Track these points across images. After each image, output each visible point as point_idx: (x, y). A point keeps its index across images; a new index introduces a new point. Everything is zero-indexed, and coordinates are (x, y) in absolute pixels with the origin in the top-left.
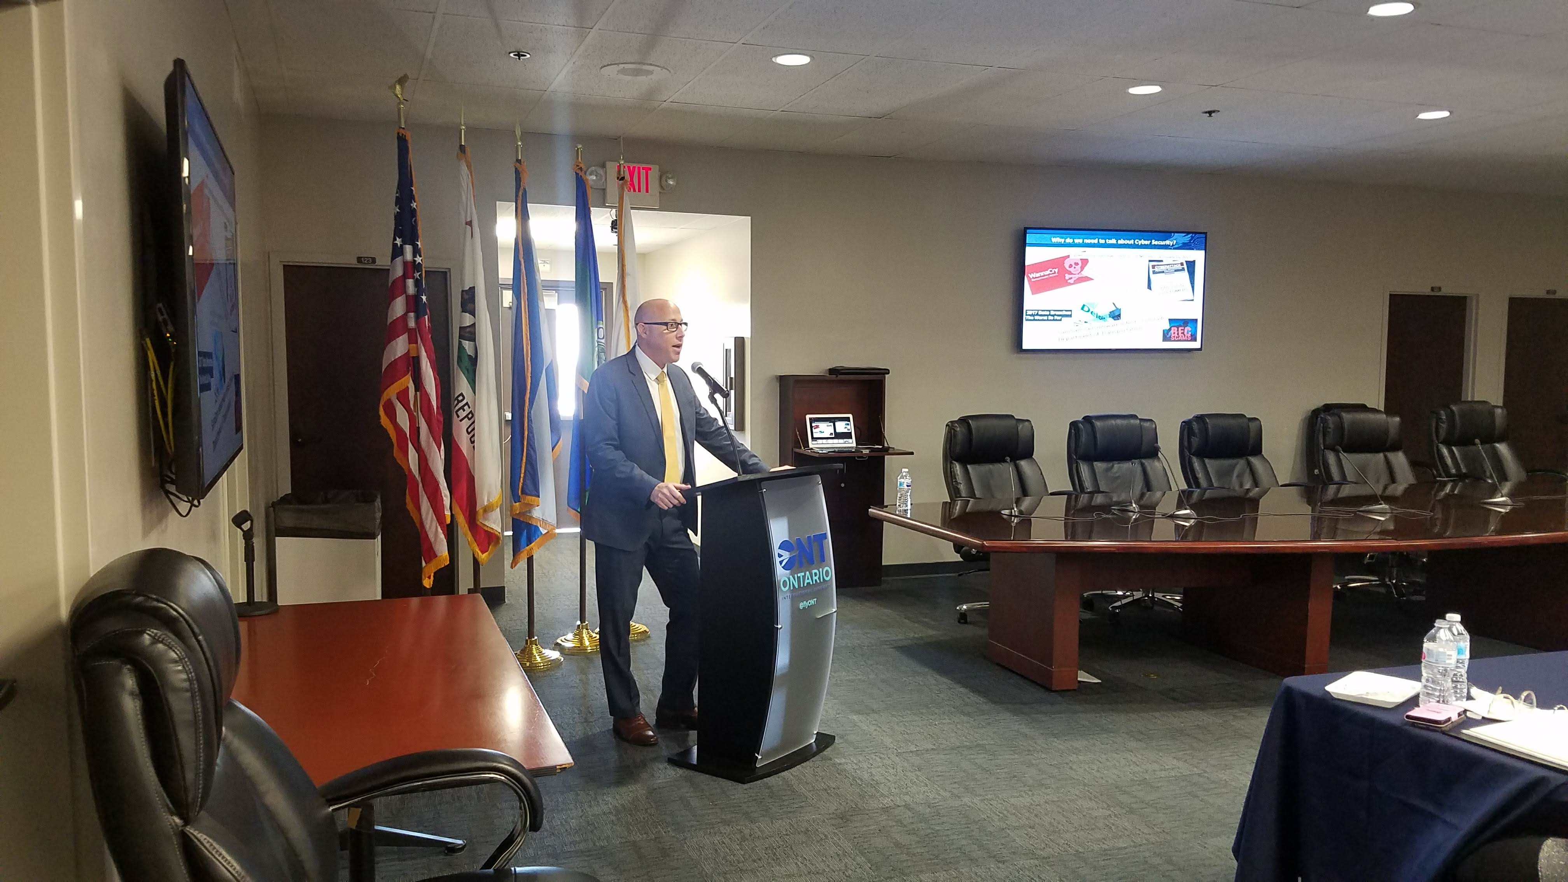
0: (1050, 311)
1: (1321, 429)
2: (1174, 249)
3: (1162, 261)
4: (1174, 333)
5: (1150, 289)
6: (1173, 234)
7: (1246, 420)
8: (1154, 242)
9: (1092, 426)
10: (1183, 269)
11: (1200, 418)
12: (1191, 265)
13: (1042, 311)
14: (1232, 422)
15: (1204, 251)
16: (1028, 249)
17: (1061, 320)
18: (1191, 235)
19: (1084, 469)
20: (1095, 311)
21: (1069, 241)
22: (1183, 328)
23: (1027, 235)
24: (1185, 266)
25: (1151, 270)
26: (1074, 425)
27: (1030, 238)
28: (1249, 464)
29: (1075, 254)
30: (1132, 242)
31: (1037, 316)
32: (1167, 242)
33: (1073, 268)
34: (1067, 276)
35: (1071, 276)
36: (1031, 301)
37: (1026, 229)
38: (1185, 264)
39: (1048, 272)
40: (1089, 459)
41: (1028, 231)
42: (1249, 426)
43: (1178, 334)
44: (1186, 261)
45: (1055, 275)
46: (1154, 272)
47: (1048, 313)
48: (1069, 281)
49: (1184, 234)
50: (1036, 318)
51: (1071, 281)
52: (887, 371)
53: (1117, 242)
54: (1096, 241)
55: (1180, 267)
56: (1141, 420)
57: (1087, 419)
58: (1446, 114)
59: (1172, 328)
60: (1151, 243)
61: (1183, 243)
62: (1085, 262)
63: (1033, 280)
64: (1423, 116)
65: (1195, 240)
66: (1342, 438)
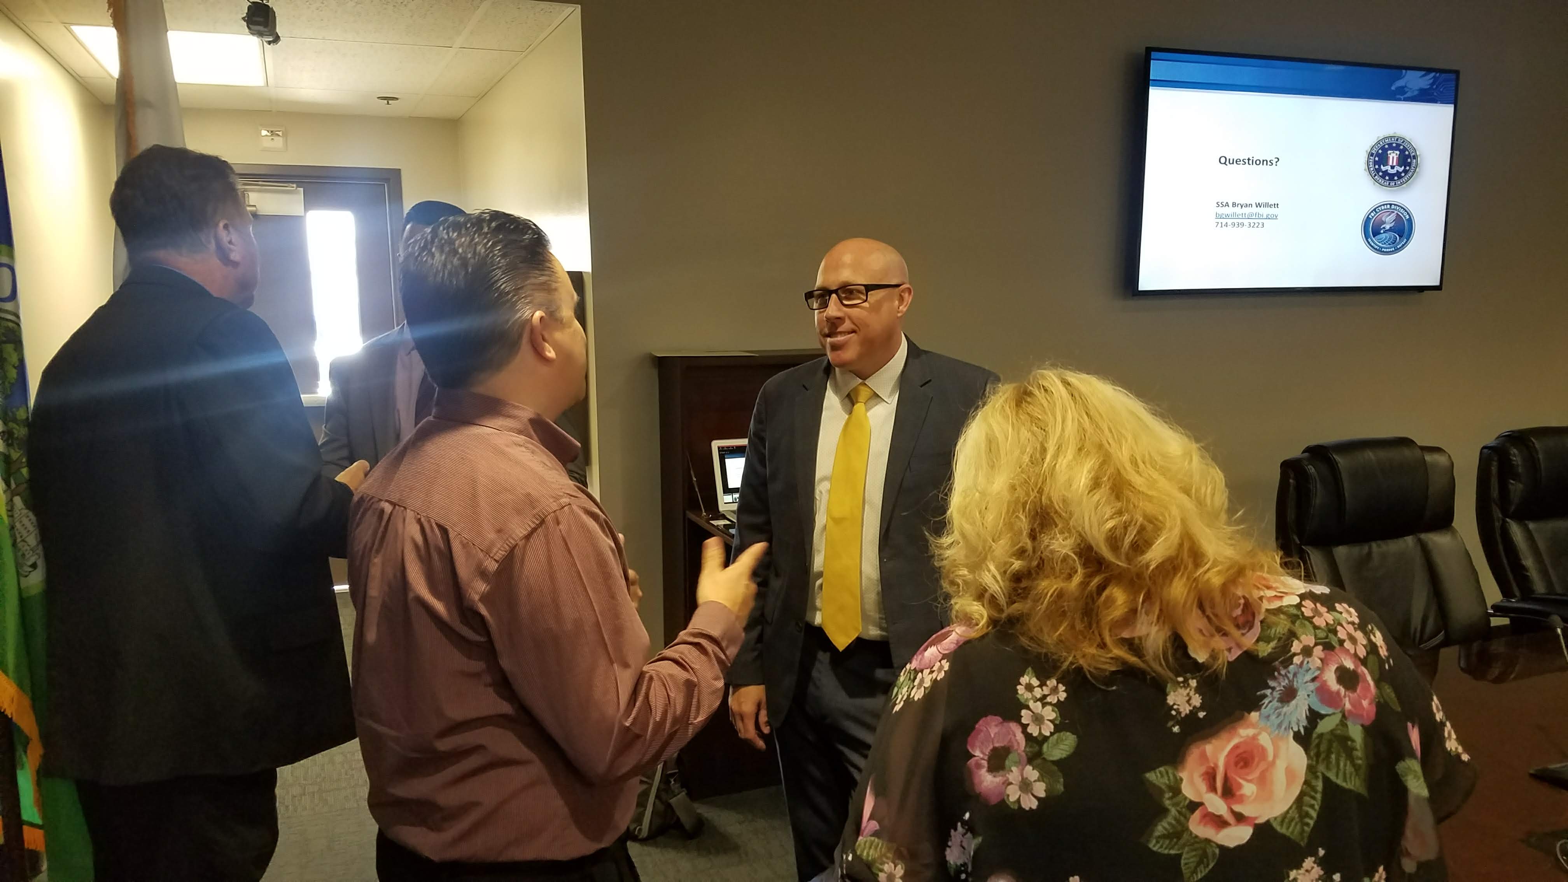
2: (1405, 100)
15: (1453, 106)
16: (1153, 91)
18: (1433, 74)
23: (1152, 61)
26: (1290, 467)
27: (1157, 69)
32: (1396, 87)
37: (1149, 50)
41: (1154, 55)
49: (1423, 73)
56: (1423, 449)
61: (1421, 90)
65: (1440, 84)
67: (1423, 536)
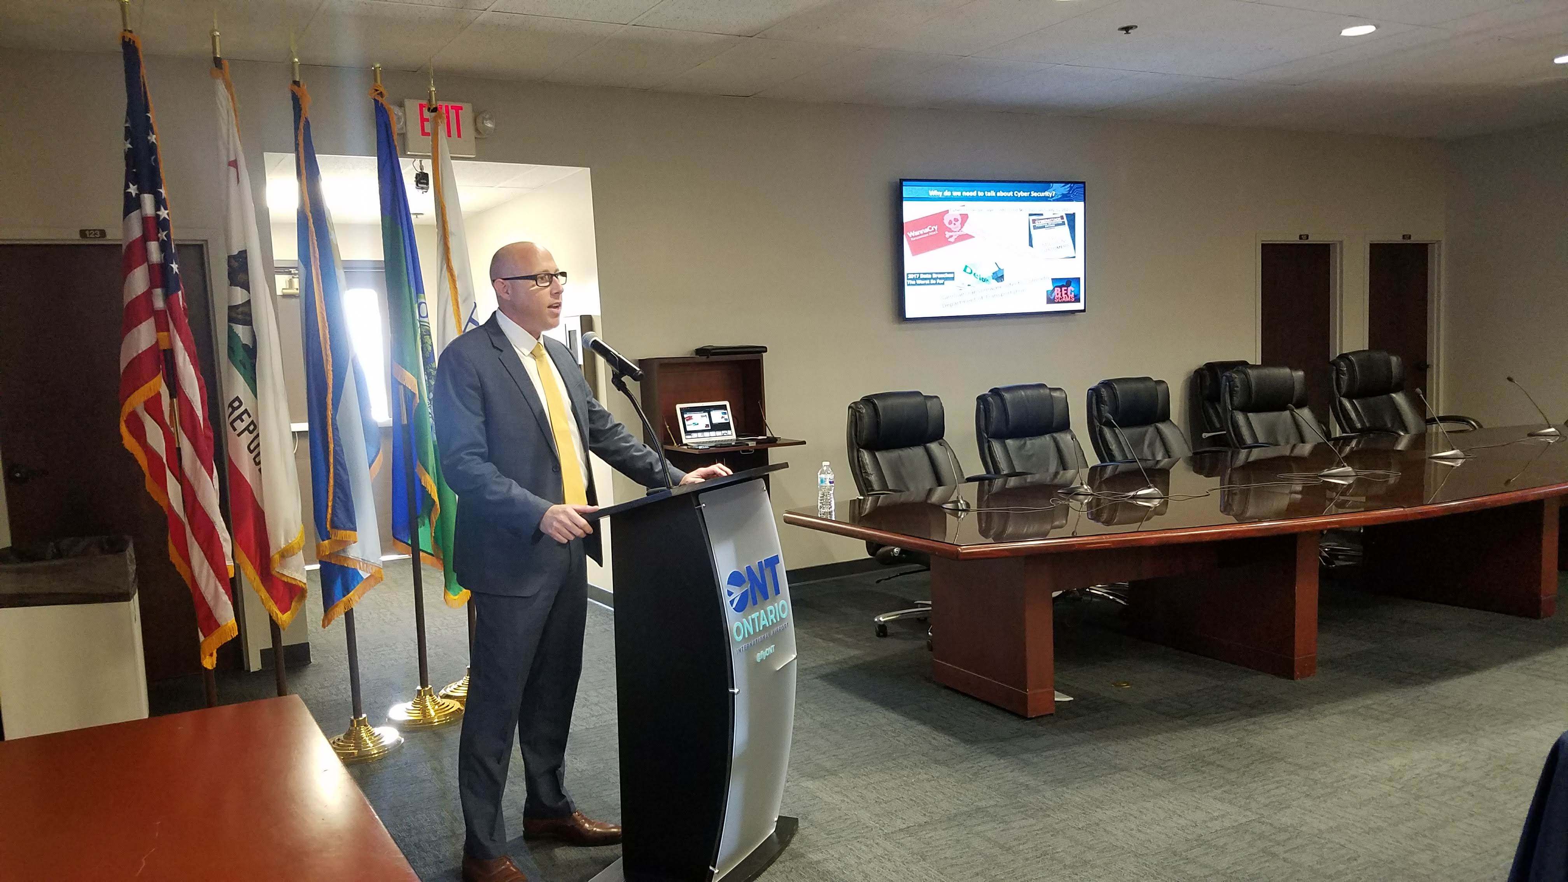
0: (931, 274)
1: (1227, 388)
2: (1054, 201)
3: (1042, 215)
4: (1058, 294)
5: (1032, 246)
6: (1051, 184)
7: (1153, 384)
8: (1034, 194)
9: (1002, 398)
10: (1063, 223)
11: (1107, 384)
12: (1071, 218)
13: (924, 274)
14: (1141, 386)
15: (1083, 203)
16: (905, 203)
17: (943, 284)
18: (1069, 185)
19: (997, 447)
20: (978, 273)
21: (947, 194)
22: (1066, 288)
23: (904, 187)
24: (1065, 220)
25: (1032, 225)
26: (981, 399)
27: (907, 191)
28: (1158, 431)
29: (955, 208)
30: (1011, 194)
31: (920, 279)
32: (1047, 194)
33: (953, 224)
34: (948, 234)
35: (951, 234)
36: (912, 263)
37: (901, 181)
38: (1065, 217)
39: (927, 230)
40: (1001, 437)
41: (904, 183)
42: (1156, 389)
43: (1061, 295)
44: (1066, 214)
45: (934, 233)
46: (1035, 228)
47: (930, 276)
48: (949, 240)
49: (1063, 184)
50: (919, 282)
51: (952, 240)
52: (764, 350)
53: (996, 194)
54: (974, 194)
55: (1060, 221)
56: (1050, 389)
57: (995, 392)
58: (1371, 29)
59: (1056, 289)
60: (1030, 194)
61: (1063, 194)
62: (965, 217)
63: (912, 239)
64: (1347, 32)
65: (1074, 190)
66: (1250, 396)
67: (1055, 435)
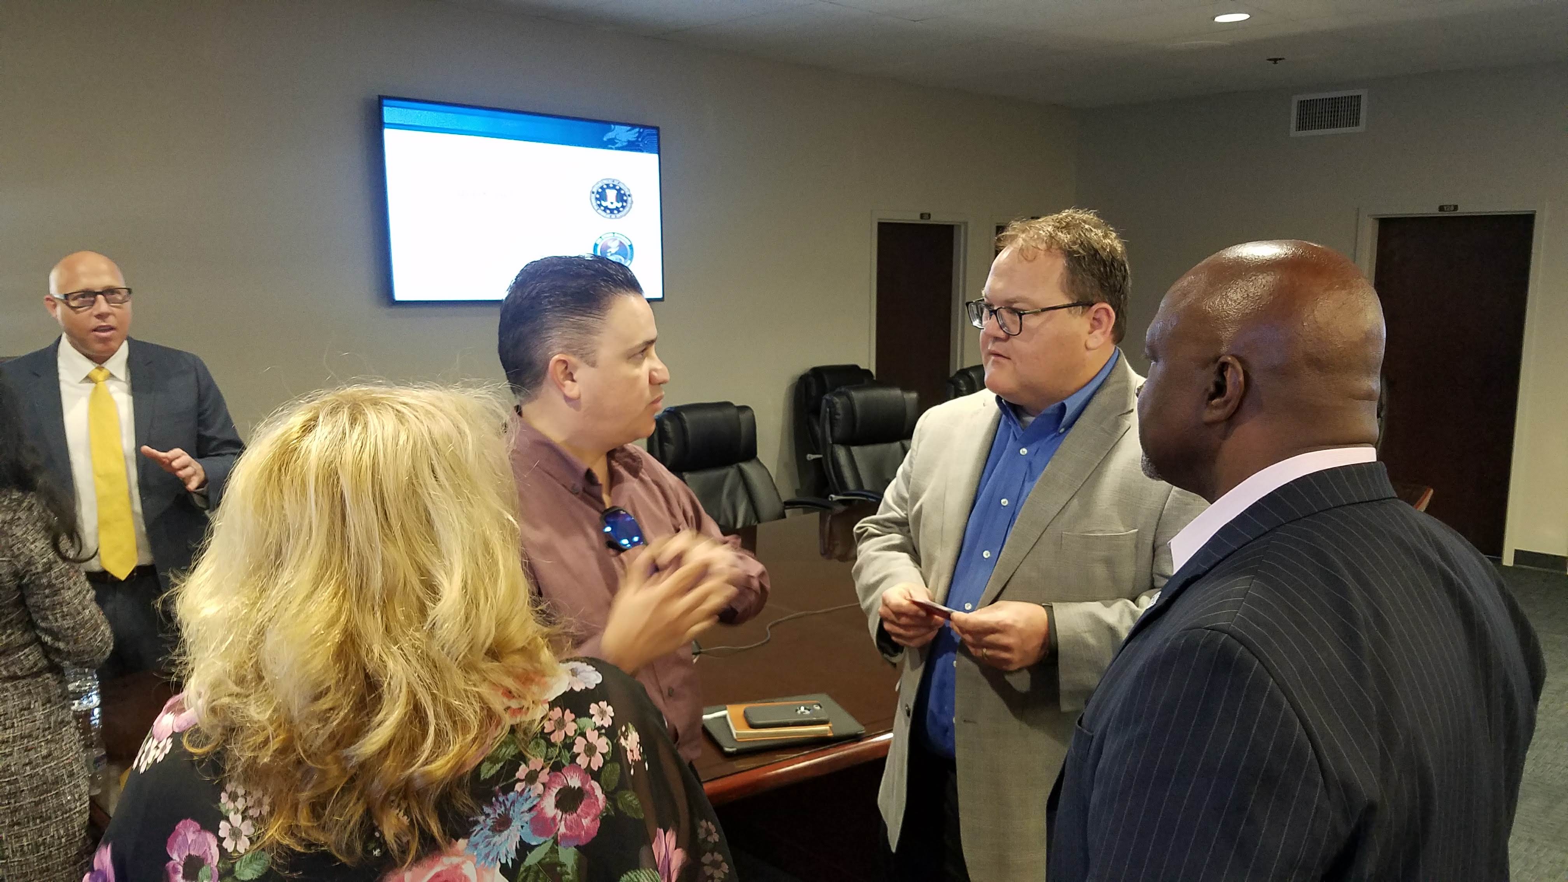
1: (828, 415)
2: (616, 148)
6: (613, 126)
7: (734, 411)
11: (674, 413)
15: (656, 156)
16: (388, 133)
18: (637, 130)
27: (390, 114)
28: (741, 472)
32: (607, 138)
37: (381, 98)
41: (385, 102)
42: (739, 418)
49: (629, 128)
61: (629, 141)
66: (854, 425)
